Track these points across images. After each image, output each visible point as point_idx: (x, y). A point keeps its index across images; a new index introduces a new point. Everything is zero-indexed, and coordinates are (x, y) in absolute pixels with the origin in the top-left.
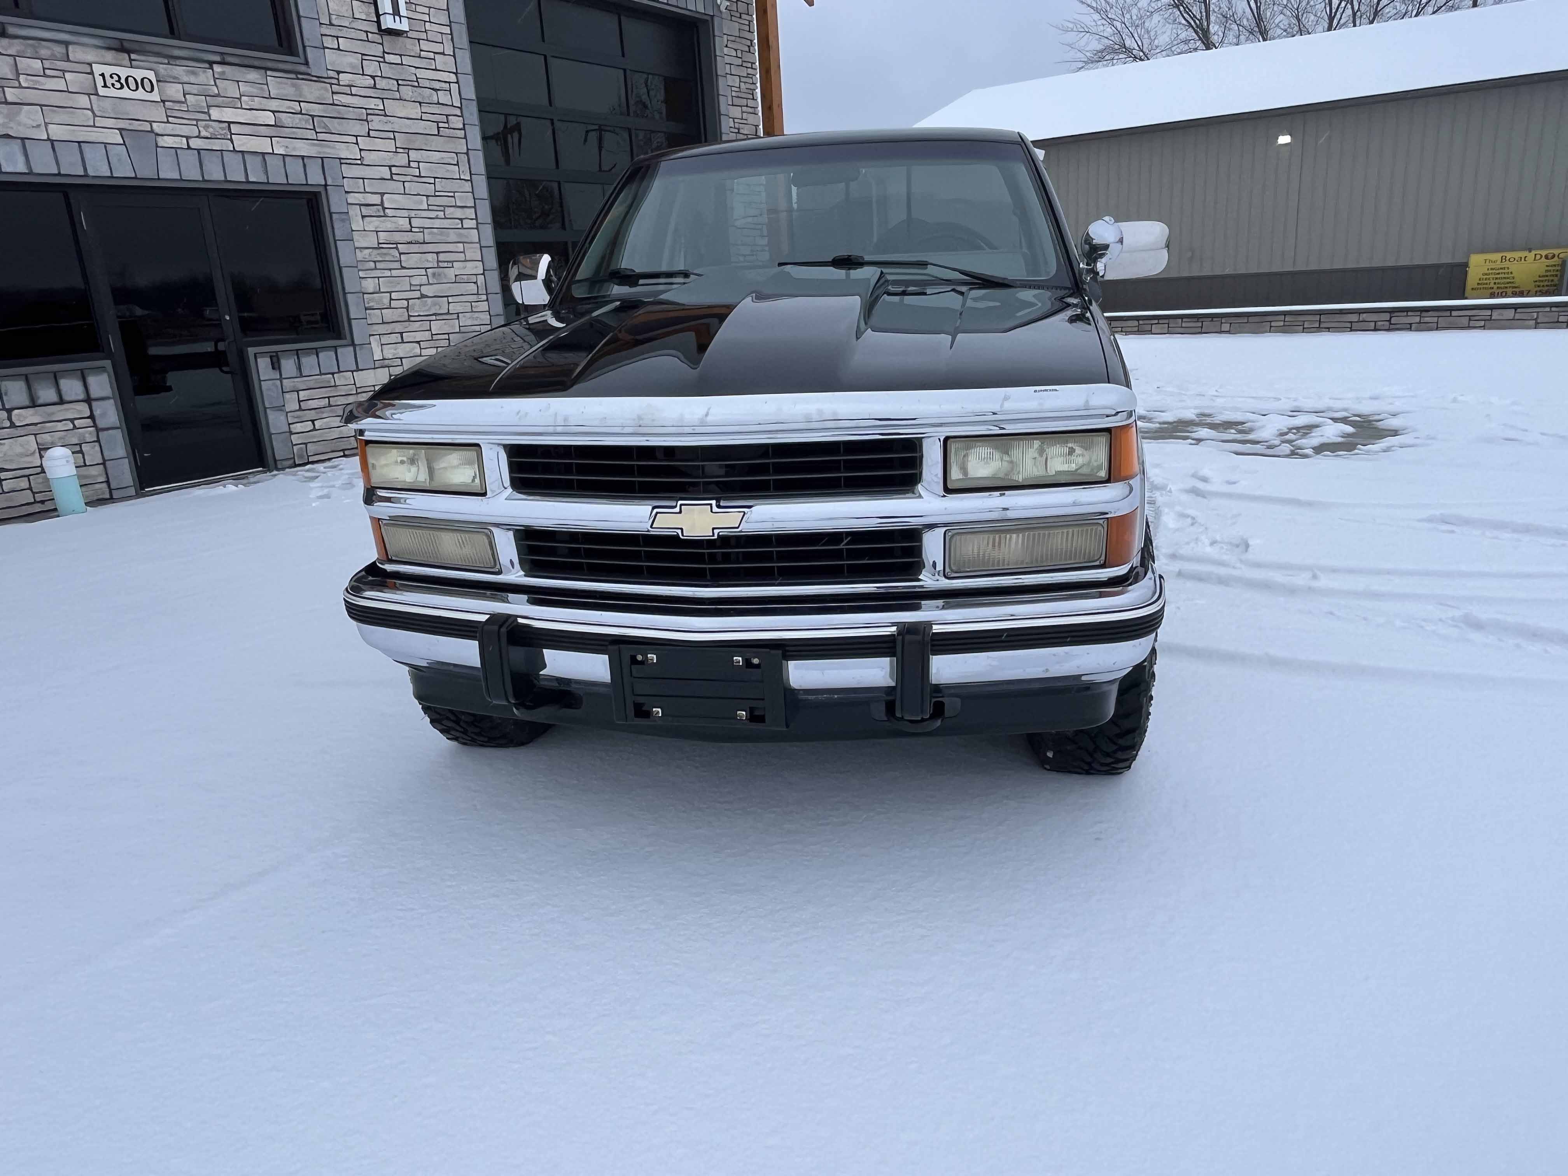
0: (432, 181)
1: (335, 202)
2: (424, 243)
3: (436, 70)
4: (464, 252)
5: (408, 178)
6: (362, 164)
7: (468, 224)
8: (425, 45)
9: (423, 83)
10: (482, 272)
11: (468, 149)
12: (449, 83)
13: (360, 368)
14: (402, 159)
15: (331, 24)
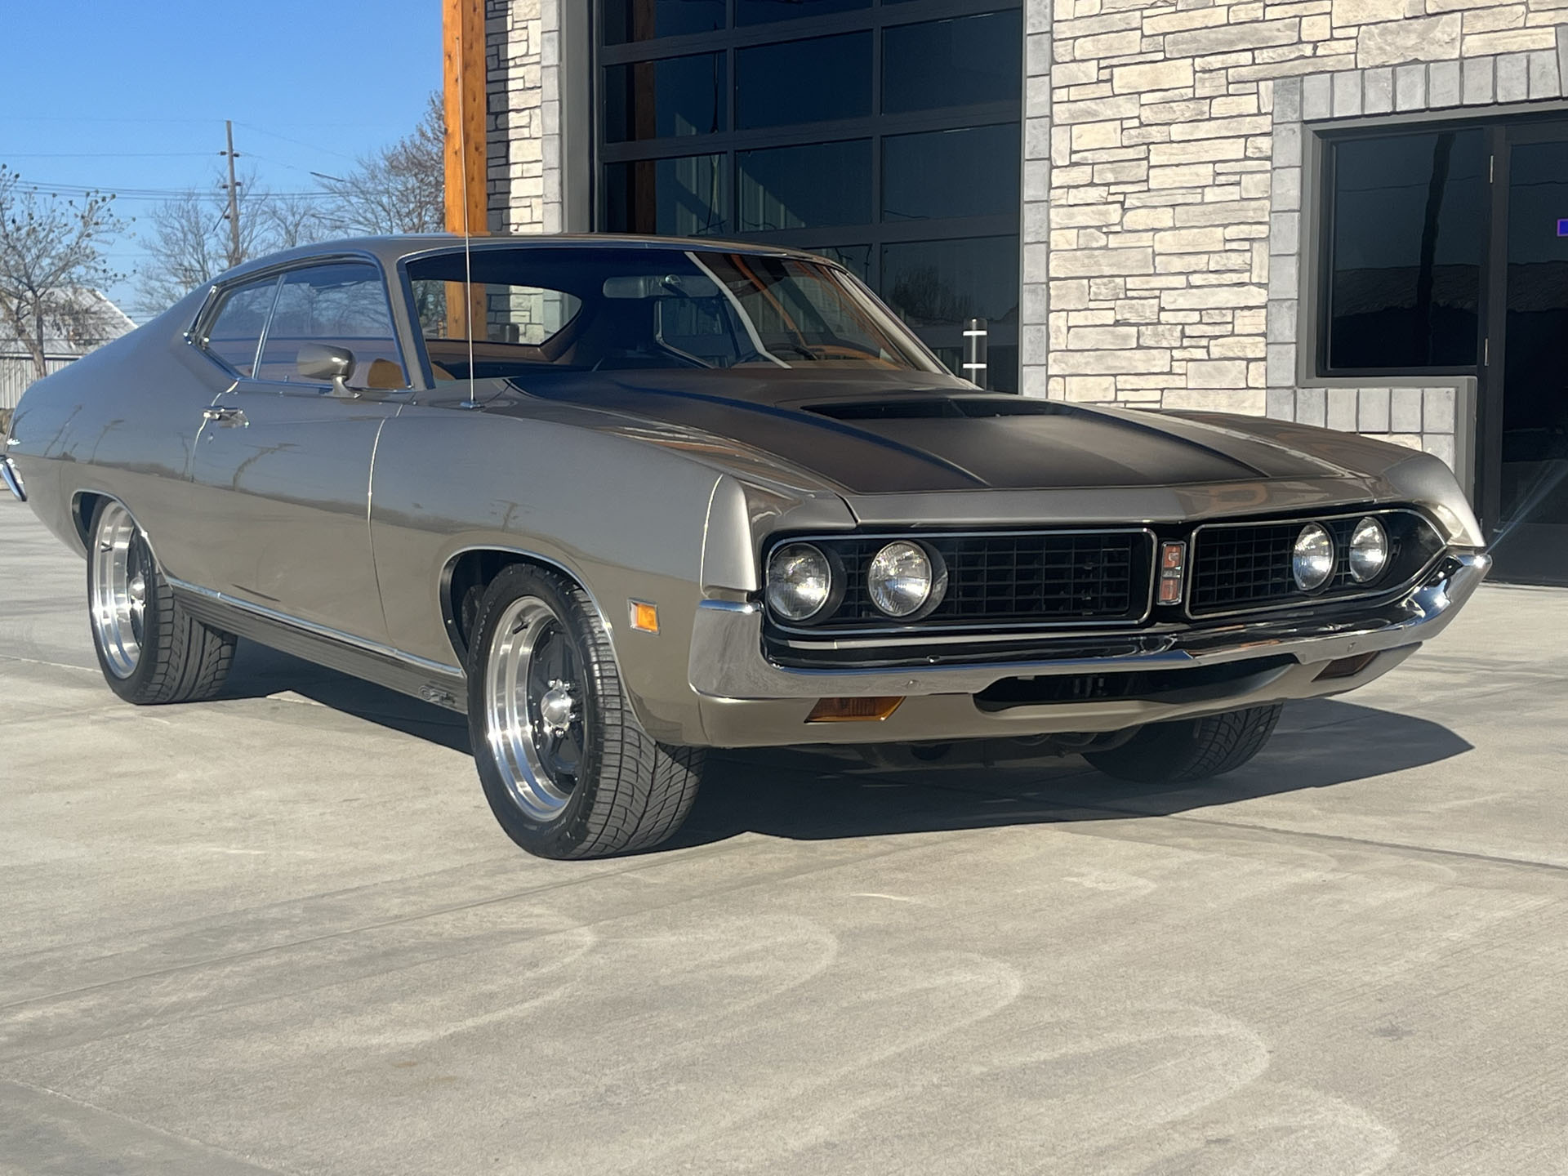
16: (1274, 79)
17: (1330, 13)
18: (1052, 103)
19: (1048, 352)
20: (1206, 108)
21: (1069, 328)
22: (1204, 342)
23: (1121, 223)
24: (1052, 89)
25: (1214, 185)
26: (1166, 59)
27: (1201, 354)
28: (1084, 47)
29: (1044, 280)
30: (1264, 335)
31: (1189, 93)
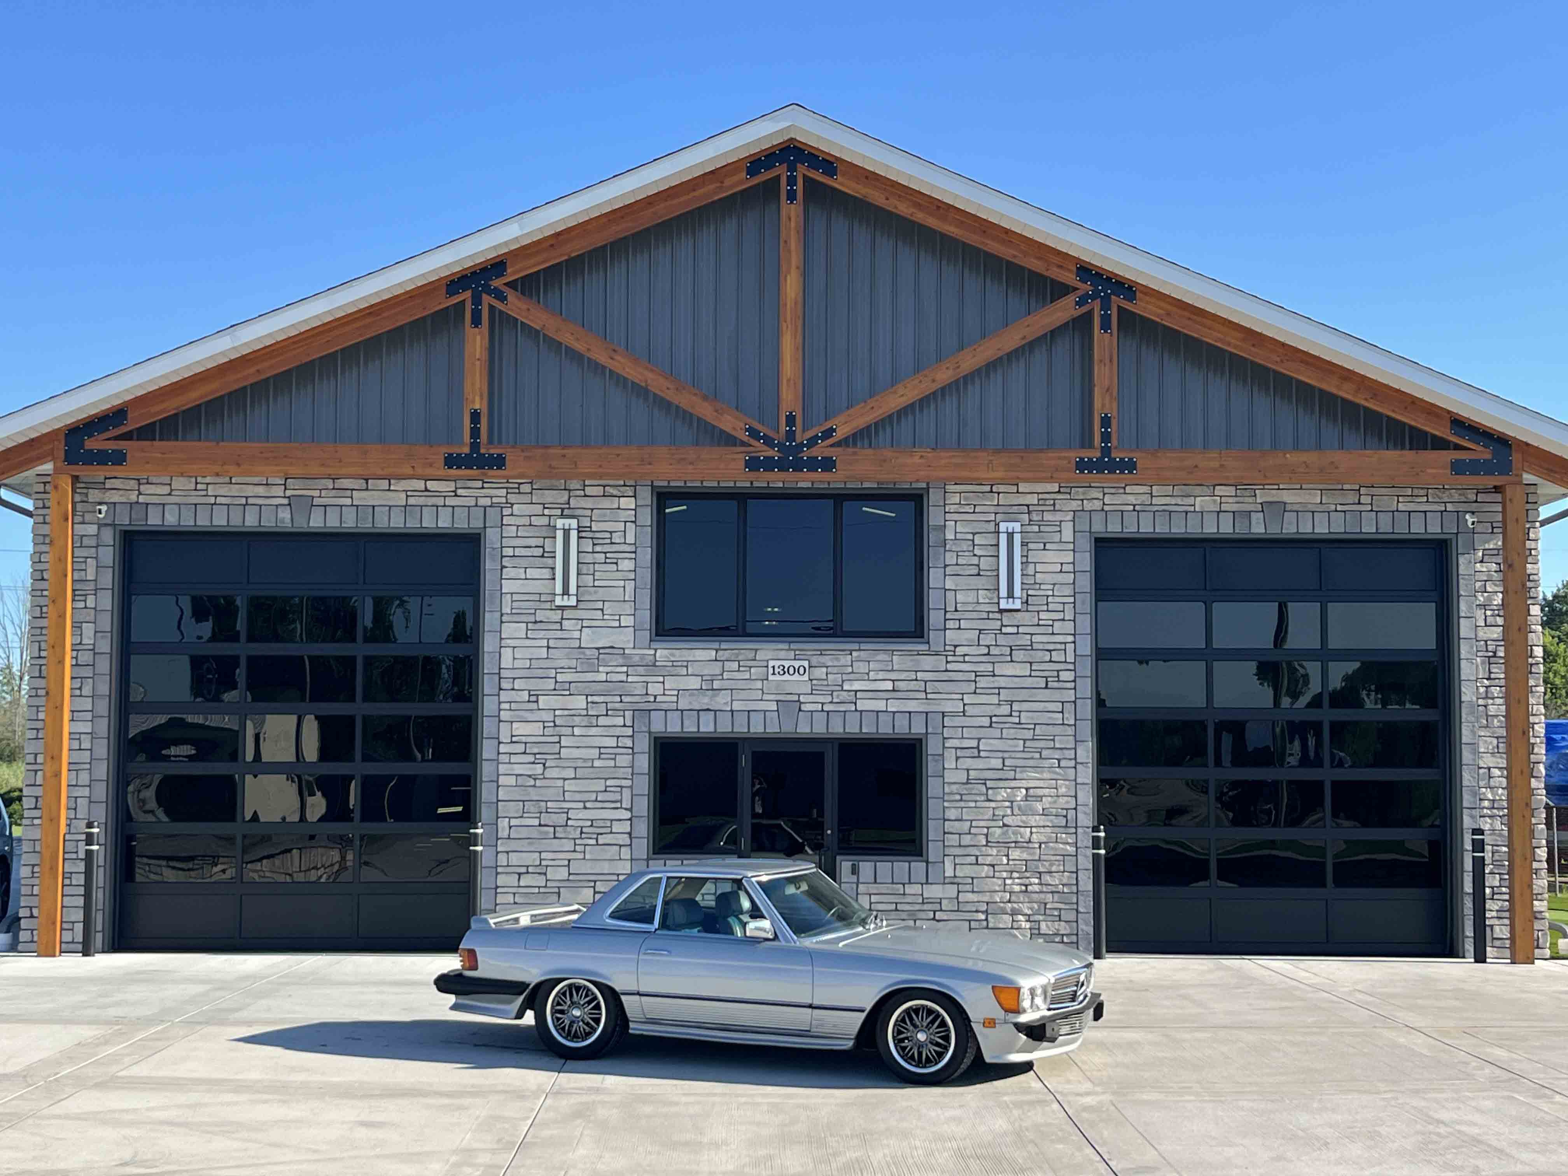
0: (1033, 726)
1: (932, 747)
2: (1015, 779)
3: (1053, 634)
4: (1056, 788)
5: (1007, 725)
6: (964, 715)
7: (1063, 763)
8: (1043, 616)
9: (1035, 646)
10: (1074, 806)
11: (1076, 698)
12: (1065, 643)
13: (930, 881)
14: (1005, 709)
15: (956, 611)
16: (634, 710)
17: (663, 683)
18: (500, 710)
19: (497, 839)
20: (595, 721)
21: (510, 827)
22: (595, 836)
23: (543, 774)
24: (500, 703)
25: (599, 758)
26: (570, 695)
27: (593, 842)
28: (518, 684)
29: (495, 800)
30: (630, 834)
31: (585, 712)
